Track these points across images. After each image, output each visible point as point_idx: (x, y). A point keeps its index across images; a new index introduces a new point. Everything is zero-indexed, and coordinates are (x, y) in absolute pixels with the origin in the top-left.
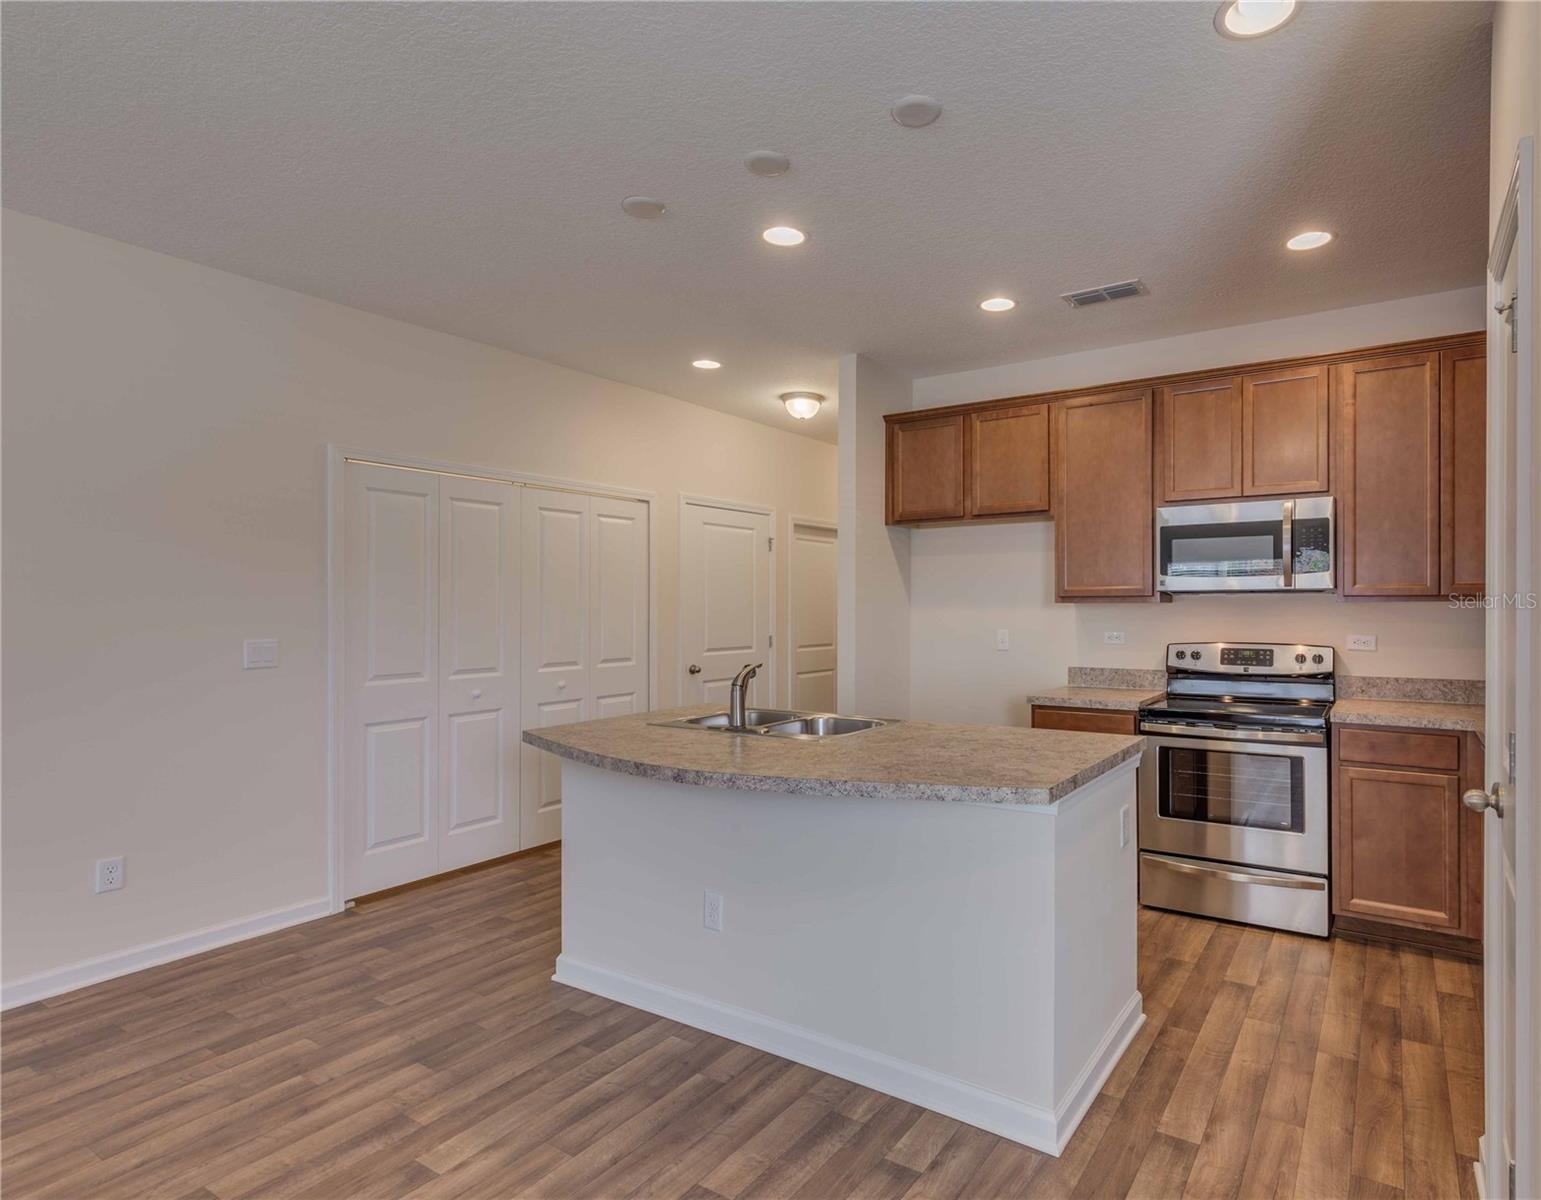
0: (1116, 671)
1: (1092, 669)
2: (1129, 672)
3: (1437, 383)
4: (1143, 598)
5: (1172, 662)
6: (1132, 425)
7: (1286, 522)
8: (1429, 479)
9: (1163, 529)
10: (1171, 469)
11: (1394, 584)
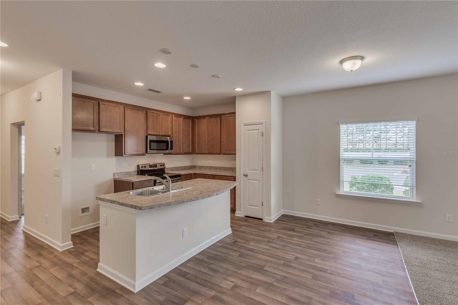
0: (126, 172)
1: (120, 173)
2: (129, 172)
3: (182, 121)
4: (143, 155)
5: (141, 168)
6: (141, 116)
7: (169, 141)
8: (181, 136)
9: (150, 140)
10: (149, 127)
11: (178, 152)
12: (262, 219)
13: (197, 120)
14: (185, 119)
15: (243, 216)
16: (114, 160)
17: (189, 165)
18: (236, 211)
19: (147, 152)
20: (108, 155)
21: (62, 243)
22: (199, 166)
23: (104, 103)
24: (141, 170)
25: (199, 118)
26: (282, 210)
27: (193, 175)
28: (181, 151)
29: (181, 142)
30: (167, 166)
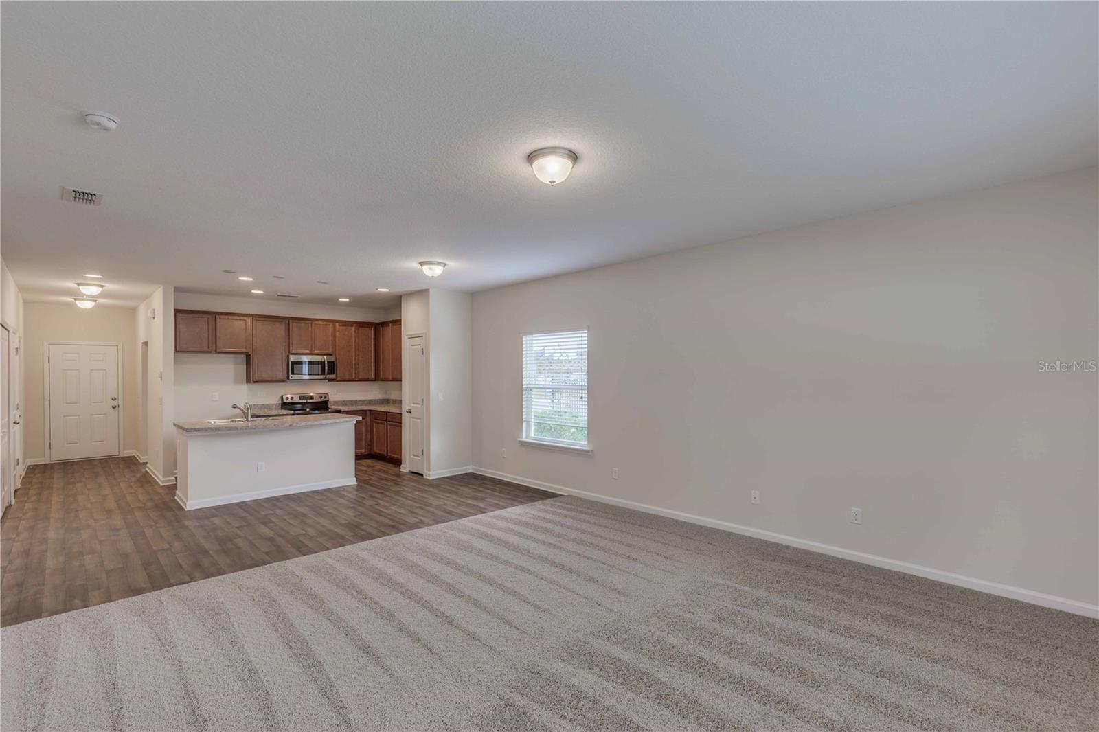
0: (263, 405)
1: (254, 405)
2: (267, 405)
3: (355, 332)
4: (283, 381)
5: (285, 400)
6: (279, 329)
7: (326, 362)
8: (354, 354)
9: (292, 362)
10: (292, 344)
11: (347, 378)
12: (422, 475)
13: (381, 328)
14: (360, 328)
15: (408, 472)
16: (244, 387)
17: (381, 398)
18: (401, 463)
19: (288, 378)
20: (237, 382)
21: (164, 477)
22: (393, 400)
23: (222, 317)
24: (285, 403)
25: (384, 324)
26: (471, 466)
27: (368, 412)
28: (352, 376)
29: (354, 362)
30: (332, 399)
